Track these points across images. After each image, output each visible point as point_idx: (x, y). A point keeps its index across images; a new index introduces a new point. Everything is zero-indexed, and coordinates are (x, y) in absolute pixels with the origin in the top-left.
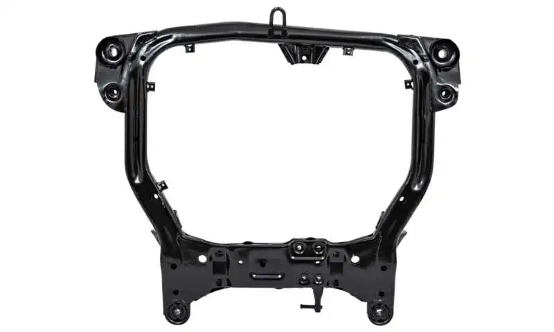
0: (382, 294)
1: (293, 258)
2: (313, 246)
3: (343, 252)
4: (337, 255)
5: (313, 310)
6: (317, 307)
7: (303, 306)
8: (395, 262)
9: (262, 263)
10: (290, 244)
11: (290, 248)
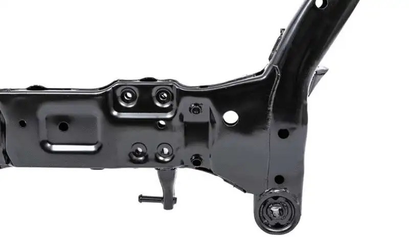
0: (279, 180)
1: (115, 113)
2: (154, 94)
3: (206, 103)
4: (196, 110)
5: (160, 205)
6: (168, 201)
7: (142, 199)
8: (305, 122)
9: (63, 123)
10: (110, 89)
11: (110, 95)
